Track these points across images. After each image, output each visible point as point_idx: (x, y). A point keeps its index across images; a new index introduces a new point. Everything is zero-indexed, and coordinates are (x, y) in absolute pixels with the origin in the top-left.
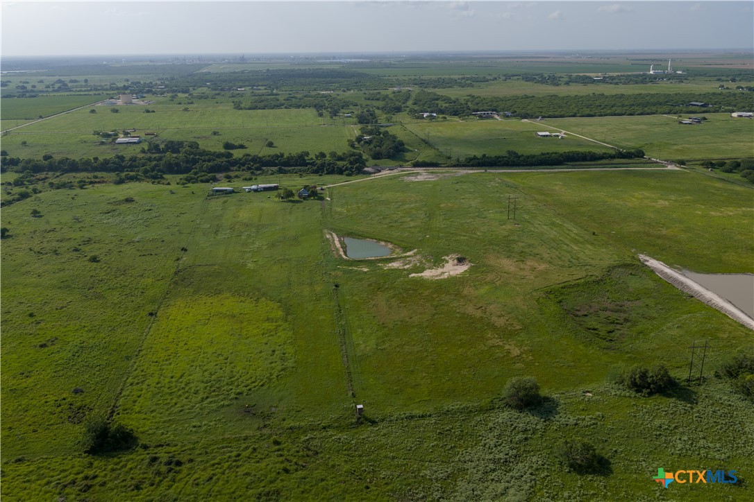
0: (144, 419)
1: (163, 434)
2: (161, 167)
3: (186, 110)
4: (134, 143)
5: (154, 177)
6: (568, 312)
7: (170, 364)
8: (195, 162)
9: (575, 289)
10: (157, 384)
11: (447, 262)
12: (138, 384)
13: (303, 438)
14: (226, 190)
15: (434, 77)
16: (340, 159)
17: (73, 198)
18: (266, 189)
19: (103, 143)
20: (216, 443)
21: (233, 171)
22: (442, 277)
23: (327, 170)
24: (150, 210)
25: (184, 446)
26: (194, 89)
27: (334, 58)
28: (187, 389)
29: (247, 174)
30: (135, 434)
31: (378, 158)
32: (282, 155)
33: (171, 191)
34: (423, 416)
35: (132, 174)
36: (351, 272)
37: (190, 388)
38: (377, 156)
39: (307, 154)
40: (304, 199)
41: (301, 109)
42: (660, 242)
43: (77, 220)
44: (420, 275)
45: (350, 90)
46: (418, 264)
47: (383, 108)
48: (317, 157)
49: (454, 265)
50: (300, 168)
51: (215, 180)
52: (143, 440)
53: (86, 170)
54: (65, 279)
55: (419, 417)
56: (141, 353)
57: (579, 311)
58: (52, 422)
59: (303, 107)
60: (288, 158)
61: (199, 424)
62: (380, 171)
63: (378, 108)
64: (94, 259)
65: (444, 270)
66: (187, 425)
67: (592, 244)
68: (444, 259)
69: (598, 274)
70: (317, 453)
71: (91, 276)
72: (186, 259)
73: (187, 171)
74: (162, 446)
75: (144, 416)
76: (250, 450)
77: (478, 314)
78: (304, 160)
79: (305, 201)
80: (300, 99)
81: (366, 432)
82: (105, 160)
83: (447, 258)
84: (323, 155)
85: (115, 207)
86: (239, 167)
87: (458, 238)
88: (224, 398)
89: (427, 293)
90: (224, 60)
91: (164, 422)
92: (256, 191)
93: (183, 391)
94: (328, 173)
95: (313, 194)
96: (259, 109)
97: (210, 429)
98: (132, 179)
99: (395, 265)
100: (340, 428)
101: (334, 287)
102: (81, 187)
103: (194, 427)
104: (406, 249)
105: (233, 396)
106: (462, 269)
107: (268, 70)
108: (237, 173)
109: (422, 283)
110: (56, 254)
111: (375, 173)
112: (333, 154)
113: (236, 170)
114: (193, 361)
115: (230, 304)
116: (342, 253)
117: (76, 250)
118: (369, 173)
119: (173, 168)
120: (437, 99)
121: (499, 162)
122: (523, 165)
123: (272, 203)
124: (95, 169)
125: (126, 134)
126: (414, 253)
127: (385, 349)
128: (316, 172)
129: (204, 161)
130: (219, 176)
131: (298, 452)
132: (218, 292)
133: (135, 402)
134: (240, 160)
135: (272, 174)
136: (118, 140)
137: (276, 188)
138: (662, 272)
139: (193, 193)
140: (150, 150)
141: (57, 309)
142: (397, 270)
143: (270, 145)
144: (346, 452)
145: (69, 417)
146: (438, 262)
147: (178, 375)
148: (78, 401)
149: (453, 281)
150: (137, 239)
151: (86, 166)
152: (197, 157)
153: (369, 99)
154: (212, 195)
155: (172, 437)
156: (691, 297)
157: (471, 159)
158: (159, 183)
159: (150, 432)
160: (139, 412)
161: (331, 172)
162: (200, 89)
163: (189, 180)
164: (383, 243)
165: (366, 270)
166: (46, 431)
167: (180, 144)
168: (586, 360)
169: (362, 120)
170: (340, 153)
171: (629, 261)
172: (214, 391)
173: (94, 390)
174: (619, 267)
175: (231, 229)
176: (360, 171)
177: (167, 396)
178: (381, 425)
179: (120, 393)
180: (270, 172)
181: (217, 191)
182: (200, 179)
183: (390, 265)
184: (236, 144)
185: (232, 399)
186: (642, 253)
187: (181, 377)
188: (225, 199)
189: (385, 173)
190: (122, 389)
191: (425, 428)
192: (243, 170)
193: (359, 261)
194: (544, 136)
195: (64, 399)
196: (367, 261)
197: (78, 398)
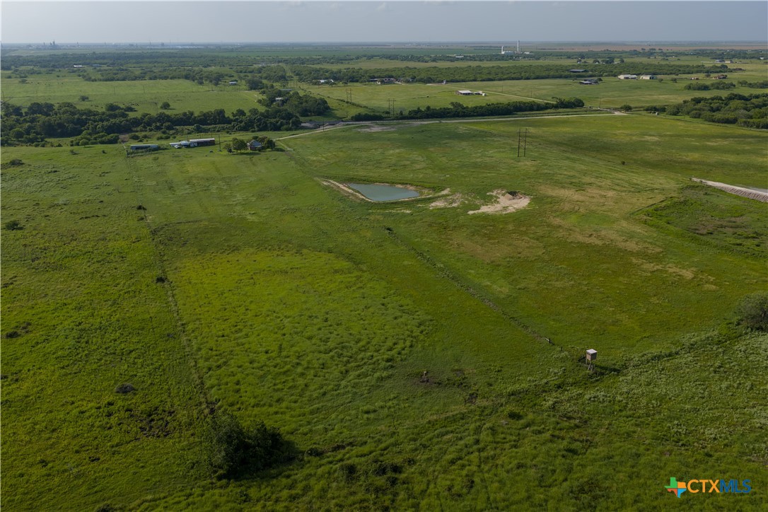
0: (276, 413)
1: (326, 430)
6: (688, 231)
9: (668, 211)
14: (149, 147)
21: (137, 131)
22: (509, 211)
25: (380, 441)
28: (304, 363)
31: (307, 116)
32: (192, 114)
33: (71, 152)
36: (390, 215)
37: (309, 362)
39: (224, 111)
40: (259, 151)
41: (169, 80)
44: (480, 211)
46: (466, 202)
48: (234, 115)
49: (510, 199)
52: (303, 445)
55: (667, 356)
56: (189, 328)
58: (116, 440)
59: (171, 78)
60: (204, 115)
62: (320, 126)
66: (354, 412)
68: (492, 196)
69: (675, 195)
72: (152, 218)
74: (343, 447)
75: (273, 410)
79: (262, 153)
83: (494, 194)
84: (241, 113)
86: (144, 127)
92: (188, 146)
94: (261, 130)
97: (395, 412)
99: (439, 204)
101: (387, 232)
103: (368, 412)
105: (383, 364)
106: (523, 203)
108: (143, 133)
111: (317, 128)
113: (141, 131)
116: (363, 197)
122: (474, 116)
128: (243, 129)
130: (122, 137)
132: (236, 249)
133: (238, 391)
134: (142, 119)
135: (189, 133)
137: (212, 144)
139: (104, 152)
142: (446, 209)
143: (166, 107)
145: (142, 429)
148: (138, 403)
152: (84, 117)
154: (133, 153)
155: (346, 433)
157: (416, 112)
164: (400, 186)
165: (408, 212)
166: (117, 457)
167: (50, 106)
171: (689, 183)
173: (152, 383)
174: (686, 188)
175: (188, 184)
177: (284, 378)
178: (631, 373)
179: (202, 383)
180: (186, 131)
181: (137, 148)
184: (122, 106)
185: (385, 369)
187: (280, 348)
188: (157, 155)
189: (328, 127)
190: (199, 377)
192: (151, 130)
193: (392, 203)
194: (466, 94)
195: (110, 404)
196: (402, 202)
197: (133, 400)
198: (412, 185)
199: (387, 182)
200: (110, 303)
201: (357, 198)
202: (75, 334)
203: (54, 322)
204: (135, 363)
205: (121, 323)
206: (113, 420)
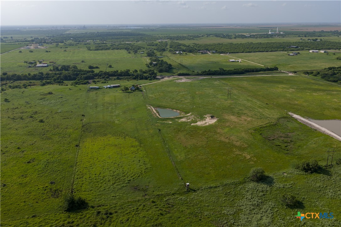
0: (88, 194)
1: (99, 201)
2: (62, 78)
3: (65, 51)
4: (45, 66)
5: (59, 82)
6: (265, 138)
7: (93, 168)
8: (77, 75)
9: (266, 128)
10: (89, 178)
11: (206, 118)
12: (80, 178)
13: (165, 199)
14: (96, 88)
15: (175, 35)
16: (144, 72)
17: (23, 93)
18: (114, 87)
19: (30, 67)
20: (126, 203)
21: (96, 79)
22: (206, 125)
23: (140, 78)
24: (62, 97)
25: (111, 205)
26: (66, 41)
27: (127, 27)
28: (104, 179)
29: (103, 80)
30: (86, 202)
31: (161, 72)
32: (117, 71)
33: (70, 89)
34: (216, 187)
35: (48, 81)
36: (164, 124)
37: (106, 179)
38: (161, 71)
39: (129, 71)
40: (133, 91)
41: (119, 50)
42: (296, 107)
43: (27, 103)
44: (196, 124)
45: (139, 41)
46: (194, 119)
47: (157, 49)
48: (133, 72)
49: (210, 119)
50: (127, 77)
51: (89, 83)
52: (91, 204)
53: (25, 79)
54: (30, 131)
55: (214, 187)
56: (78, 164)
57: (270, 138)
58: (44, 198)
59: (120, 49)
60: (121, 72)
61: (115, 195)
62: (163, 78)
63: (155, 50)
64: (41, 121)
65: (206, 121)
66: (109, 196)
67: (267, 108)
68: (205, 117)
69: (274, 121)
70: (173, 206)
71: (42, 129)
72: (85, 120)
73: (74, 79)
74: (101, 206)
75: (88, 193)
76: (142, 206)
77: (227, 141)
78: (128, 73)
79: (134, 92)
80: (117, 45)
81: (193, 195)
82: (34, 74)
83: (206, 116)
84: (136, 71)
85: (44, 97)
86: (99, 77)
87: (208, 107)
88: (123, 183)
89: (201, 132)
90: (76, 27)
91: (98, 195)
92: (110, 88)
93: (103, 180)
94: (140, 79)
95: (137, 89)
96: (100, 50)
97: (121, 197)
98: (48, 83)
99: (183, 120)
100: (181, 194)
101: (158, 131)
102: (25, 88)
103: (113, 197)
104: (187, 113)
105: (127, 182)
106: (214, 121)
107: (98, 32)
108: (98, 80)
109: (197, 128)
110: (22, 119)
111: (161, 79)
112: (141, 71)
113: (97, 78)
114: (103, 167)
115: (112, 140)
116: (158, 115)
117: (31, 117)
118: (159, 79)
119: (68, 78)
120: (180, 45)
121: (216, 73)
123: (118, 93)
124: (29, 79)
125: (40, 62)
126: (191, 114)
127: (190, 158)
128: (134, 79)
129: (82, 74)
130: (90, 81)
131: (164, 206)
132: (106, 135)
133: (81, 186)
134: (99, 73)
135: (114, 80)
136: (37, 65)
137: (119, 86)
138: (300, 120)
139: (80, 89)
140: (54, 70)
141: (30, 145)
142: (185, 122)
143: (110, 66)
144: (186, 205)
145: (52, 195)
146: (202, 118)
147: (98, 173)
149: (211, 126)
150: (59, 111)
151: (25, 78)
152: (78, 73)
153: (149, 45)
154: (90, 90)
155: (104, 202)
156: (315, 130)
157: (204, 72)
158: (62, 85)
159: (93, 200)
160: (85, 191)
161: (141, 79)
162: (68, 41)
163: (77, 83)
164: (175, 110)
165: (171, 122)
167: (68, 67)
168: (280, 159)
169: (149, 55)
170: (144, 70)
171: (285, 115)
172: (117, 180)
173: (60, 182)
174: (282, 118)
175: (103, 105)
176: (155, 78)
177: (96, 183)
178: (198, 192)
179: (73, 183)
180: (113, 79)
181: (92, 88)
182: (81, 83)
183: (181, 120)
184: (94, 66)
185: (126, 183)
186: (290, 112)
187: (100, 174)
188: (96, 92)
189: (166, 79)
190: (73, 181)
191: (218, 192)
192: (101, 78)
193: (167, 119)
194: (232, 61)
195: (47, 187)
196: (170, 118)
197: (54, 186)
198: (179, 110)
199: (171, 108)
200: (59, 153)
201: (156, 115)
202: (45, 163)
203: (41, 159)
204: (58, 175)
205: (59, 161)
206: (46, 192)
